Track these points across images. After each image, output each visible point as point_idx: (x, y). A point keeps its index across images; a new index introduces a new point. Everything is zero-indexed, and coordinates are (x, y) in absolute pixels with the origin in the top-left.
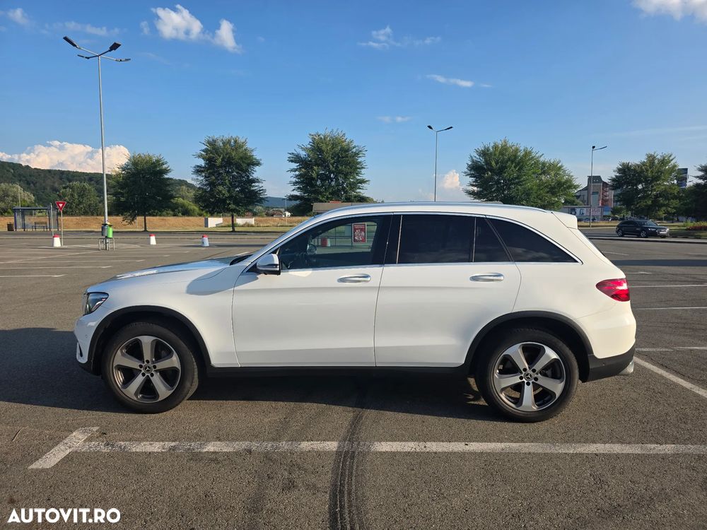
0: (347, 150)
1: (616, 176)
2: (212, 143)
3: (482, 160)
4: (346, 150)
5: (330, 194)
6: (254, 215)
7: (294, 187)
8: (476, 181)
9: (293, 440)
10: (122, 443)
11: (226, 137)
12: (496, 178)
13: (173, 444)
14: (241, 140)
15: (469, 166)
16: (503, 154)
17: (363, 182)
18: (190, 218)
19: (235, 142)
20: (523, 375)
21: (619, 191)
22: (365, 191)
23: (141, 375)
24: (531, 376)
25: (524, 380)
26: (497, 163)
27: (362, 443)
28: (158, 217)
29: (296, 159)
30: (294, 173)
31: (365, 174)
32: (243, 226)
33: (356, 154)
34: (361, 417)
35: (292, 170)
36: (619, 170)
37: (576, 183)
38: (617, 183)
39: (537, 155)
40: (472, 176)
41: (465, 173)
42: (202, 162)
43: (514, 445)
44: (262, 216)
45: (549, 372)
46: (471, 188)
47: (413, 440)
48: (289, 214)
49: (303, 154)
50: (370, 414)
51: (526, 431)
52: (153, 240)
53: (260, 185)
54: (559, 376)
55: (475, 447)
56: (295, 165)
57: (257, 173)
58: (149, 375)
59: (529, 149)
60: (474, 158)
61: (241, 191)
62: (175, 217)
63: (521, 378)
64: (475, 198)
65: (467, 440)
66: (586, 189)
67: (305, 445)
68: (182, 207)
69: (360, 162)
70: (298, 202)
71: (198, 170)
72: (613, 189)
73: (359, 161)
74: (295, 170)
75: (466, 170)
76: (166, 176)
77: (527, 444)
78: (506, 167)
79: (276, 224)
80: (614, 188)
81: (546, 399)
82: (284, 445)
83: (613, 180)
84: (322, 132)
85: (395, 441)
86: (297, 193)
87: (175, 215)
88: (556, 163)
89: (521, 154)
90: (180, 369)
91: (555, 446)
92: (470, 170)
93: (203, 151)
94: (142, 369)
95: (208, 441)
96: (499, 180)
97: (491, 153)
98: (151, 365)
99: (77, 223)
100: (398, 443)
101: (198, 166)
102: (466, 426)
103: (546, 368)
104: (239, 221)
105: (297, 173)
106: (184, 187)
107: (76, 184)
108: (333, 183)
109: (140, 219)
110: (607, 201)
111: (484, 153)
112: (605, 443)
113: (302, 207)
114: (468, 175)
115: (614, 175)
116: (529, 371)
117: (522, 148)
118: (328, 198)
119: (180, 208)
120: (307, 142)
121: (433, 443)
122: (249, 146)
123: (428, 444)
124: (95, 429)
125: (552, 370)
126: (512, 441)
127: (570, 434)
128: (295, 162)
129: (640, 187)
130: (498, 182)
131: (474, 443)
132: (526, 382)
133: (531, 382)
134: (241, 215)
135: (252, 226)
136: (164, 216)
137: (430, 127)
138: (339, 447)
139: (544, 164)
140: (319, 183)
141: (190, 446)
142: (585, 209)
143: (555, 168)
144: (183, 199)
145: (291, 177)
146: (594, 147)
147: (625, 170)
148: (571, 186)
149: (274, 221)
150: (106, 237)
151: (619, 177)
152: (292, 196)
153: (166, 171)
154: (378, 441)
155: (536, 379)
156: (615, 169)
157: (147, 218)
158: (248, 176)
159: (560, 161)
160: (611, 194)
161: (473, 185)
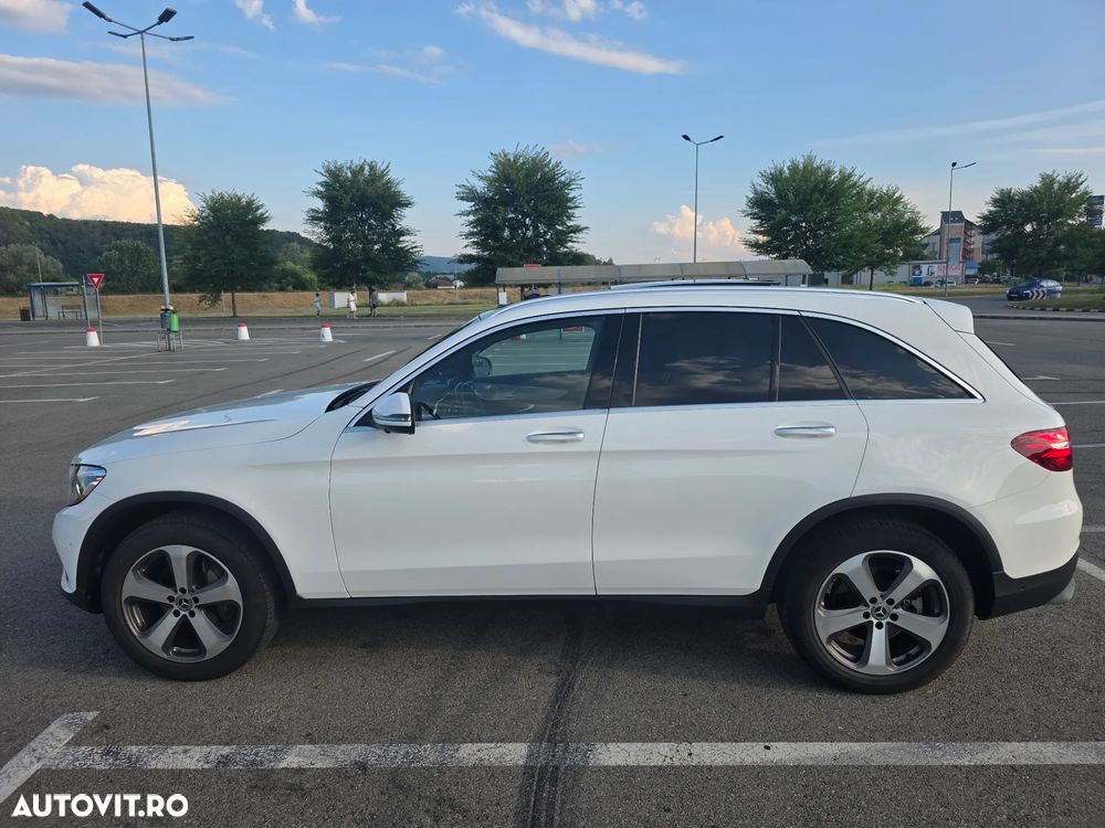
0: (552, 179)
1: (990, 212)
2: (334, 174)
3: (770, 191)
4: (549, 179)
5: (525, 250)
6: (408, 286)
7: (466, 242)
8: (761, 225)
9: (444, 741)
10: (134, 749)
11: (357, 162)
12: (794, 219)
13: (226, 750)
14: (381, 167)
15: (750, 200)
16: (807, 181)
17: (577, 230)
18: (306, 293)
19: (372, 168)
20: (869, 611)
21: (993, 237)
22: (580, 245)
23: (171, 614)
24: (884, 611)
25: (872, 619)
26: (796, 196)
27: (573, 746)
28: (256, 294)
29: (469, 195)
30: (466, 218)
31: (580, 217)
32: (388, 305)
33: (566, 185)
34: (571, 687)
35: (462, 214)
36: (995, 201)
37: (924, 224)
38: (991, 223)
39: (862, 180)
40: (754, 216)
41: (743, 211)
42: (320, 204)
43: (856, 747)
44: (420, 289)
45: (918, 604)
46: (753, 237)
47: (666, 739)
48: (462, 283)
49: (480, 186)
50: (588, 677)
51: (875, 715)
52: (244, 333)
53: (412, 238)
54: (936, 611)
55: (784, 752)
56: (468, 206)
57: (406, 219)
58: (187, 613)
59: (849, 171)
60: (758, 188)
61: (382, 250)
62: (282, 293)
63: (866, 615)
64: (760, 253)
65: (768, 736)
66: (938, 232)
67: (468, 753)
68: (292, 276)
69: (574, 198)
70: (473, 266)
71: (315, 218)
72: (984, 234)
73: (571, 196)
74: (468, 214)
75: (745, 207)
76: (262, 228)
77: (881, 745)
78: (810, 202)
79: (441, 300)
80: (986, 230)
81: (913, 651)
82: (429, 754)
83: (985, 218)
84: (511, 151)
85: (634, 741)
86: (473, 251)
87: (282, 289)
88: (891, 193)
89: (835, 177)
90: (241, 604)
91: (933, 748)
92: (752, 207)
93: (321, 184)
94: (173, 604)
95: (290, 743)
96: (798, 222)
97: (786, 179)
98: (188, 596)
99: (131, 305)
100: (639, 744)
101: (313, 210)
102: (765, 704)
103: (913, 596)
104: (383, 297)
105: (471, 218)
106: (295, 245)
107: (125, 242)
108: (529, 233)
109: (226, 296)
110: (971, 251)
111: (775, 179)
112: (1026, 739)
113: (481, 274)
114: (748, 215)
115: (986, 209)
116: (882, 603)
117: (837, 169)
118: (522, 258)
119: (290, 278)
120: (487, 167)
121: (706, 746)
122: (393, 175)
123: (696, 747)
124: (91, 715)
125: (926, 600)
126: (852, 739)
127: (958, 719)
128: (468, 200)
129: (1028, 228)
130: (796, 226)
131: (781, 744)
132: (875, 621)
133: (884, 622)
134: (384, 288)
135: (403, 304)
136: (265, 291)
137: (686, 137)
138: (530, 756)
139: (871, 194)
140: (506, 233)
141: (256, 754)
142: (936, 266)
143: (890, 201)
144: (295, 263)
145: (462, 225)
146: (954, 164)
147: (1004, 200)
148: (918, 230)
149: (438, 296)
150: (169, 330)
151: (997, 212)
152: (465, 256)
153: (263, 220)
154: (601, 740)
155: (894, 617)
156: (989, 199)
157: (236, 294)
158: (393, 225)
159: (898, 189)
160: (978, 241)
161: (756, 232)
